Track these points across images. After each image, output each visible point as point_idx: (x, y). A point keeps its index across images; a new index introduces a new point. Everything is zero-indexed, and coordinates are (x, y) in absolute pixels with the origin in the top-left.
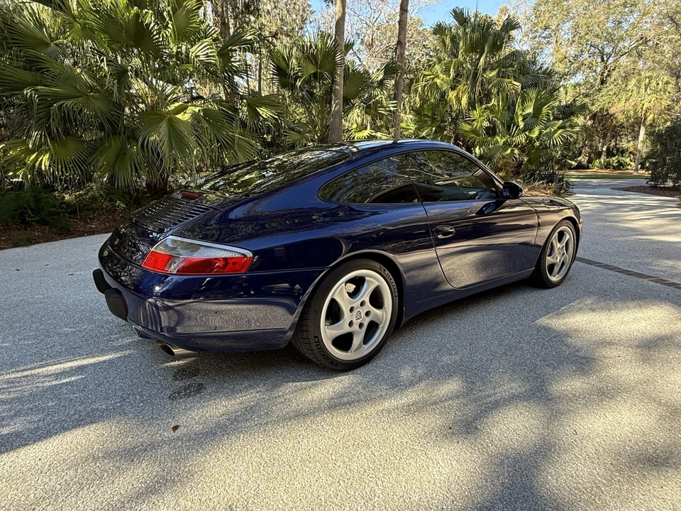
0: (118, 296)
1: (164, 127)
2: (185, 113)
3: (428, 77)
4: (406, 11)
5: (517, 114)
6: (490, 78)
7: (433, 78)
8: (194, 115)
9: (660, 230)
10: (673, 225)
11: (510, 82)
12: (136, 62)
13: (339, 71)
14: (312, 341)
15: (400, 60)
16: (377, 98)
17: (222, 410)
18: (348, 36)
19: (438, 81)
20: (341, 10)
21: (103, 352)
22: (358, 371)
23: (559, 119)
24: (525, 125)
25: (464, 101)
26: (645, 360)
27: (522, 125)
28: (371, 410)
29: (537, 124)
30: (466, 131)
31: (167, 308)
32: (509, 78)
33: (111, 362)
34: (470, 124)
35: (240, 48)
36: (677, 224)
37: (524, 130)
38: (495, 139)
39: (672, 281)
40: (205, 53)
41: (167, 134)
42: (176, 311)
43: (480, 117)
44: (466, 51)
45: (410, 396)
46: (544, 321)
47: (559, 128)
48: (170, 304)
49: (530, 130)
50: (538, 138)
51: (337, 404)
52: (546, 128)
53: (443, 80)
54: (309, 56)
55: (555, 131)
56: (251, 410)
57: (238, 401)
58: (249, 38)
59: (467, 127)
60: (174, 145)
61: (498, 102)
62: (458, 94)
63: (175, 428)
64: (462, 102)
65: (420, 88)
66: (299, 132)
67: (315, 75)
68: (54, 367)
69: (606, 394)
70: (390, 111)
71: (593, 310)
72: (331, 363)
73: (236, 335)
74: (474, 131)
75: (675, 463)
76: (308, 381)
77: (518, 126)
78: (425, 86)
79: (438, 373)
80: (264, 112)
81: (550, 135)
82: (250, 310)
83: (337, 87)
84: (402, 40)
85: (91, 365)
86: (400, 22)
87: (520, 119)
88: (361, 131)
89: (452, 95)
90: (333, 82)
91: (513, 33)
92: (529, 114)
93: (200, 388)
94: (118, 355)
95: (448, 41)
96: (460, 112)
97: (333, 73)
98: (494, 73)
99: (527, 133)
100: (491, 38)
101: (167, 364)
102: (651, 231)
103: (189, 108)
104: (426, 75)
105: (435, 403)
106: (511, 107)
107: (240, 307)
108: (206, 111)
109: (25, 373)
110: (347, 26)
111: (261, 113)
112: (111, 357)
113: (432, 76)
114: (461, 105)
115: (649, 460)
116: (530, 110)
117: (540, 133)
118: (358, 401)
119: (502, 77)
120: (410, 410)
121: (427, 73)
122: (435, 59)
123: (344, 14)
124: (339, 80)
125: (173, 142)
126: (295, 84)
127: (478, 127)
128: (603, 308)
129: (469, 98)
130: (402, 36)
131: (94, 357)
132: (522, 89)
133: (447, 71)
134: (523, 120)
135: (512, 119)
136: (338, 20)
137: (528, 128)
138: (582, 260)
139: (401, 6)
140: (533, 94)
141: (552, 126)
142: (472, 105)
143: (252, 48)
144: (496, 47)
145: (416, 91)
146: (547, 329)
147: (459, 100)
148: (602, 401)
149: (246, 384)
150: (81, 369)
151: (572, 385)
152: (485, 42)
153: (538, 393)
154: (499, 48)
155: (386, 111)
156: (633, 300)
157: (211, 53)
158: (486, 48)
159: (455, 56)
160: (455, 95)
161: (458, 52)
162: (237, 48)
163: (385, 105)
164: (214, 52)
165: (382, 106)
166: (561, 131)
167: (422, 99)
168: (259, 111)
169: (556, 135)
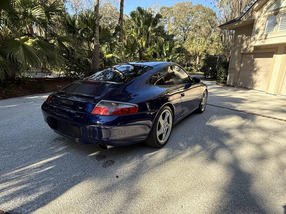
0: (77, 127)
1: (21, 49)
2: (28, 42)
3: (129, 33)
4: (123, 6)
5: (163, 50)
6: (153, 36)
7: (131, 34)
8: (33, 43)
9: (217, 93)
10: (219, 91)
11: (160, 38)
13: (97, 28)
14: (155, 137)
15: (121, 25)
16: (115, 41)
18: (100, 13)
19: (133, 35)
22: (165, 147)
23: (177, 53)
24: (166, 55)
25: (144, 44)
26: (242, 132)
27: (165, 54)
29: (171, 55)
30: (145, 56)
32: (159, 36)
33: (61, 158)
34: (146, 53)
35: (56, 14)
36: (220, 90)
37: (166, 57)
38: (156, 59)
39: (232, 108)
40: (39, 14)
42: (109, 130)
43: (150, 51)
44: (143, 24)
45: (188, 153)
47: (178, 56)
48: (107, 128)
49: (169, 56)
50: (171, 60)
52: (174, 56)
53: (135, 34)
54: (84, 20)
55: (177, 58)
57: (132, 163)
58: (59, 9)
59: (146, 54)
60: (27, 58)
61: (157, 45)
62: (142, 41)
63: (117, 177)
65: (127, 38)
66: (80, 53)
67: (87, 28)
68: (35, 164)
69: (239, 143)
70: (120, 47)
71: (218, 119)
74: (148, 56)
76: (151, 153)
77: (164, 55)
78: (129, 36)
79: (191, 144)
80: (66, 44)
81: (175, 59)
83: (96, 35)
84: (122, 18)
86: (120, 10)
87: (165, 52)
88: (108, 54)
89: (139, 41)
90: (94, 32)
91: (160, 19)
92: (167, 50)
93: (112, 162)
94: (61, 155)
95: (136, 19)
96: (142, 48)
97: (94, 30)
98: (154, 34)
99: (168, 57)
100: (152, 21)
101: (89, 155)
102: (215, 93)
103: (30, 40)
104: (128, 32)
105: (197, 153)
106: (161, 47)
111: (65, 44)
112: (59, 156)
113: (130, 33)
116: (168, 49)
117: (172, 58)
118: (174, 157)
119: (157, 36)
121: (128, 31)
122: (131, 26)
123: (98, 3)
124: (97, 32)
125: (26, 56)
126: (78, 32)
127: (150, 54)
128: (220, 118)
129: (146, 43)
130: (122, 16)
132: (165, 41)
133: (137, 32)
134: (166, 53)
135: (162, 52)
136: (96, 6)
139: (121, 3)
140: (168, 43)
141: (176, 55)
142: (147, 45)
143: (61, 14)
144: (155, 24)
145: (125, 38)
146: (211, 126)
147: (142, 44)
148: (239, 145)
151: (229, 142)
152: (151, 21)
153: (223, 146)
155: (118, 46)
156: (226, 115)
157: (42, 14)
158: (151, 24)
159: (139, 26)
160: (140, 41)
161: (140, 24)
162: (54, 13)
163: (118, 44)
164: (43, 14)
165: (117, 45)
166: (179, 57)
167: (127, 42)
168: (63, 43)
169: (177, 59)
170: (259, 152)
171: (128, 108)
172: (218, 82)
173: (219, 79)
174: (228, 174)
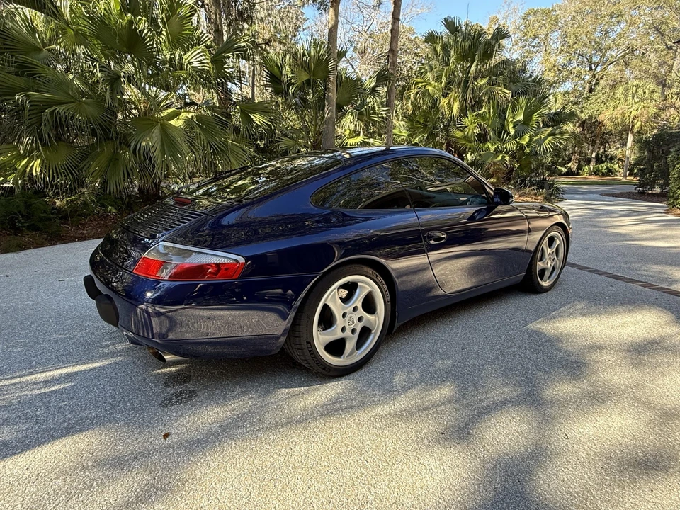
0: (109, 302)
1: (156, 133)
2: (178, 119)
3: (421, 84)
4: (398, 20)
5: (508, 121)
6: (481, 86)
7: (425, 86)
8: (188, 122)
9: (648, 235)
10: (661, 230)
11: (501, 90)
12: (129, 68)
13: (332, 78)
14: (305, 347)
15: (392, 67)
16: (370, 105)
17: (214, 417)
18: (341, 43)
19: (430, 88)
20: (334, 18)
21: (92, 359)
22: (351, 376)
23: (548, 127)
24: (515, 132)
25: (456, 107)
26: (636, 364)
27: (512, 132)
28: (364, 415)
29: (526, 131)
30: (458, 138)
31: (159, 314)
32: (499, 86)
33: (101, 369)
34: (461, 131)
35: (233, 55)
36: (665, 230)
37: (515, 137)
38: (486, 146)
39: (660, 286)
40: (198, 59)
41: (160, 140)
42: (168, 317)
43: (471, 124)
44: (457, 59)
45: (403, 402)
46: (536, 326)
47: (549, 135)
48: (162, 310)
49: (521, 137)
50: (528, 145)
51: (331, 410)
52: (536, 135)
53: (434, 87)
54: (302, 63)
55: (545, 138)
56: (243, 417)
57: (230, 407)
58: (243, 45)
59: (458, 134)
60: (166, 150)
61: (489, 109)
62: (450, 100)
63: (166, 436)
64: (454, 109)
65: (412, 96)
66: (292, 138)
67: (308, 82)
68: (43, 375)
69: (597, 399)
70: (383, 118)
71: (584, 315)
72: (324, 369)
73: (228, 341)
74: (466, 138)
75: (664, 467)
76: (301, 387)
77: (509, 133)
78: (417, 93)
79: (430, 379)
80: (257, 118)
81: (540, 142)
82: (242, 316)
83: (330, 94)
84: (394, 48)
85: (81, 372)
86: (392, 31)
87: (511, 126)
88: (354, 137)
89: (443, 102)
90: (326, 89)
91: (503, 42)
92: (519, 121)
93: (192, 395)
94: (109, 362)
95: (439, 49)
96: (452, 118)
97: (326, 80)
98: (485, 81)
99: (517, 140)
100: (481, 47)
101: (158, 371)
102: (640, 236)
103: (183, 114)
104: (418, 83)
105: (428, 408)
106: (501, 114)
107: (233, 312)
108: (199, 118)
109: (14, 381)
110: (340, 34)
111: (254, 119)
112: (101, 363)
113: (424, 84)
114: (452, 112)
115: (639, 464)
116: (521, 117)
117: (531, 140)
118: (351, 407)
119: (493, 85)
120: (402, 415)
121: (419, 80)
122: (426, 67)
123: (336, 22)
124: (332, 87)
125: (166, 148)
126: (288, 90)
127: (470, 134)
128: (593, 313)
129: (461, 105)
130: (394, 44)
131: (83, 364)
132: (512, 97)
133: (438, 79)
134: (514, 127)
135: (503, 125)
136: (331, 28)
137: (519, 135)
138: (572, 265)
139: (393, 15)
140: (523, 101)
141: (542, 133)
142: (463, 112)
143: (245, 55)
144: (487, 56)
145: (408, 98)
146: (539, 334)
147: (450, 107)
148: (592, 405)
149: (238, 390)
150: (71, 376)
151: (563, 389)
152: (476, 50)
153: (530, 399)
154: (490, 56)
155: (378, 117)
156: (622, 305)
157: (204, 59)
158: (477, 57)
159: (448, 64)
160: (447, 102)
161: (449, 60)
162: (230, 54)
163: (377, 111)
164: (207, 59)
165: (375, 113)
166: (551, 138)
167: (414, 106)
168: (252, 117)
169: (546, 142)
170: (651, 441)
171: (216, 264)
172: (670, 204)
173: (672, 197)
174: (472, 493)
